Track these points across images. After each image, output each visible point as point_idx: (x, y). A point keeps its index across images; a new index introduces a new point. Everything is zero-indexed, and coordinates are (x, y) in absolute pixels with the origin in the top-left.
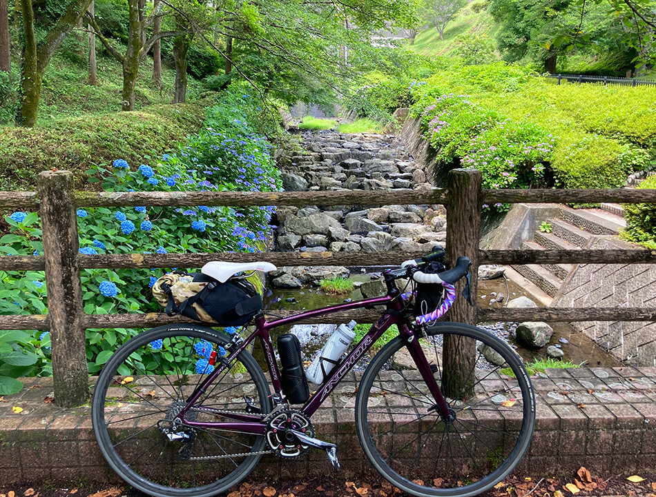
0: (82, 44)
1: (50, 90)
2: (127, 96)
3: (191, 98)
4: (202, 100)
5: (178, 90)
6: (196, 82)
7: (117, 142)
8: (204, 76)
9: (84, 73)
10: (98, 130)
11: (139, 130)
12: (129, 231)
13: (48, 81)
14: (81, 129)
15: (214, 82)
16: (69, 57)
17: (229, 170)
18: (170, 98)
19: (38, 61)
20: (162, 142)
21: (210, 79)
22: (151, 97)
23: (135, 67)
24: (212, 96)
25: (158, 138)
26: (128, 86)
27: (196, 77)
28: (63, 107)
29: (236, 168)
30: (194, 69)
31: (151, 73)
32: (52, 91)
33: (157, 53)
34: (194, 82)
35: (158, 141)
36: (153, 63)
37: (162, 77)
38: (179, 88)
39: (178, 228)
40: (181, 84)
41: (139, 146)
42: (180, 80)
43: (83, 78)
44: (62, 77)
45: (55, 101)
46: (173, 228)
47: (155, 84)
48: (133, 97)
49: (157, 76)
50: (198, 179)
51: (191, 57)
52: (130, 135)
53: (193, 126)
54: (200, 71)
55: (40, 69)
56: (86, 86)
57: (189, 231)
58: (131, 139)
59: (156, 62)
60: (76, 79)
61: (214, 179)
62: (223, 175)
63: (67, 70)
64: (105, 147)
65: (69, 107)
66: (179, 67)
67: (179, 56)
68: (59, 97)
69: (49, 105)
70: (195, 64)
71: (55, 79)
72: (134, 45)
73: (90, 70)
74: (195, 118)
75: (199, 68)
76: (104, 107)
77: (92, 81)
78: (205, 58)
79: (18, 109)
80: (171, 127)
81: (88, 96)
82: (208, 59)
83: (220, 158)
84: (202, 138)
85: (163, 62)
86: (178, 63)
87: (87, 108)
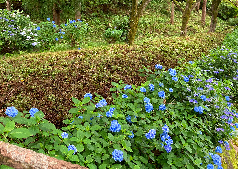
0: (169, 5)
1: (152, 26)
2: (183, 29)
3: (219, 30)
4: (225, 31)
5: (212, 26)
6: (223, 22)
7: (170, 53)
8: (228, 18)
9: (168, 19)
10: (162, 46)
11: (185, 46)
12: (149, 110)
13: (152, 23)
14: (153, 45)
15: (233, 22)
16: (163, 12)
17: (230, 71)
18: (208, 30)
19: (137, 13)
20: (196, 53)
21: (231, 20)
22: (198, 30)
23: (189, 14)
24: (231, 28)
25: (194, 50)
26: (184, 24)
27: (223, 19)
28: (156, 35)
29: (235, 70)
30: (223, 15)
31: (200, 18)
32: (153, 27)
33: (204, 8)
34: (222, 21)
35: (194, 52)
36: (202, 13)
37: (206, 20)
38: (213, 24)
39: (185, 110)
40: (214, 22)
41: (182, 54)
42: (213, 20)
43: (167, 21)
44: (158, 21)
45: (153, 32)
46: (182, 109)
47: (202, 23)
48: (186, 29)
49: (203, 19)
50: (208, 77)
51: (222, 9)
52: (178, 49)
53: (216, 44)
54: (227, 16)
55: (138, 16)
56: (168, 25)
57: (192, 112)
58: (179, 51)
59: (203, 12)
60: (164, 22)
61: (220, 76)
62: (226, 74)
63: (161, 17)
64: (163, 55)
65: (159, 34)
66: (214, 14)
67: (214, 9)
68: (155, 30)
69: (150, 33)
70: (224, 13)
71: (155, 22)
72: (189, 3)
73: (171, 17)
74: (218, 40)
75: (226, 15)
76: (175, 34)
77: (171, 23)
78: (230, 10)
79: (127, 36)
80: (203, 45)
81: (168, 30)
82: (231, 10)
83: (225, 64)
84: (218, 52)
85: (207, 12)
86: (213, 12)
87: (167, 35)
